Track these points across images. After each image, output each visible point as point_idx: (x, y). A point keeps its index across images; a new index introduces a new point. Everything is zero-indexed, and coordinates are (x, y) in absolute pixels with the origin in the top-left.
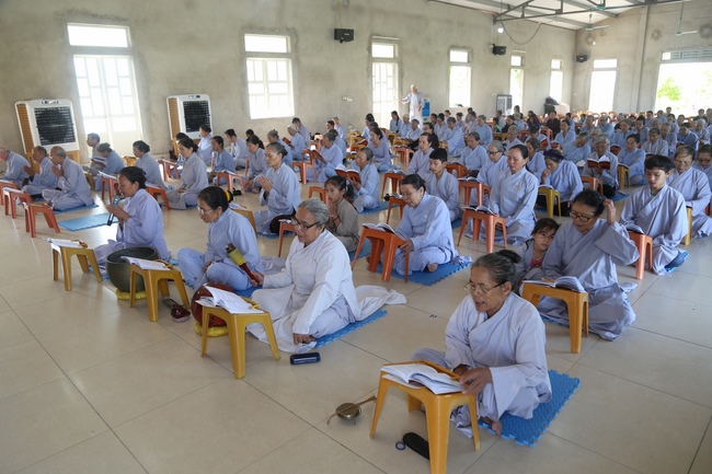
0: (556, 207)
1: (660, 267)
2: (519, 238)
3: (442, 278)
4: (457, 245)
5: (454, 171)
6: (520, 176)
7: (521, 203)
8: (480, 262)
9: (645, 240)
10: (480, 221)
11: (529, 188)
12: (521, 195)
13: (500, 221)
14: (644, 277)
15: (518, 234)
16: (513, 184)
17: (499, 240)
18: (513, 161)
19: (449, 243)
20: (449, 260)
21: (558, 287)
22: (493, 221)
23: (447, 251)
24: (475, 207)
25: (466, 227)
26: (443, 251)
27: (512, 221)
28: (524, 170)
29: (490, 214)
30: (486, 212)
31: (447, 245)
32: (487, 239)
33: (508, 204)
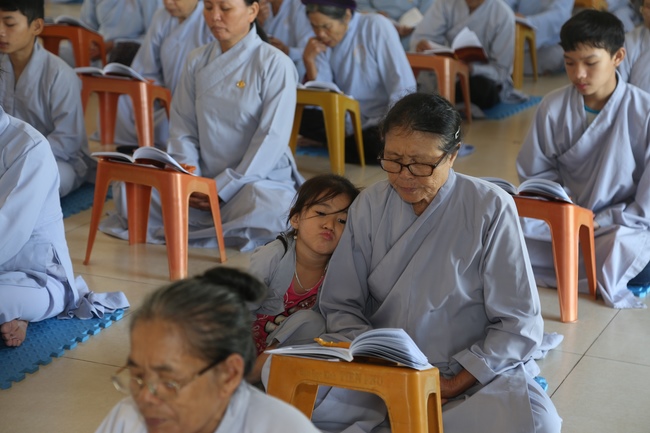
0: (350, 141)
1: (616, 287)
2: (257, 233)
3: (42, 363)
4: (84, 264)
5: (65, 45)
6: (244, 56)
7: (253, 131)
8: (157, 308)
9: (574, 217)
10: (146, 190)
11: (272, 85)
12: (251, 105)
13: (202, 186)
14: (579, 316)
15: (254, 220)
16: (228, 79)
17: (202, 241)
18: (217, 14)
19: (56, 260)
20: (59, 307)
21: (359, 359)
22: (181, 189)
23: (51, 283)
24: (130, 150)
25: (109, 208)
26: (41, 282)
27: (234, 184)
28: (254, 39)
29: (173, 169)
30: (161, 164)
31: (49, 265)
32: (168, 238)
33: (221, 134)
